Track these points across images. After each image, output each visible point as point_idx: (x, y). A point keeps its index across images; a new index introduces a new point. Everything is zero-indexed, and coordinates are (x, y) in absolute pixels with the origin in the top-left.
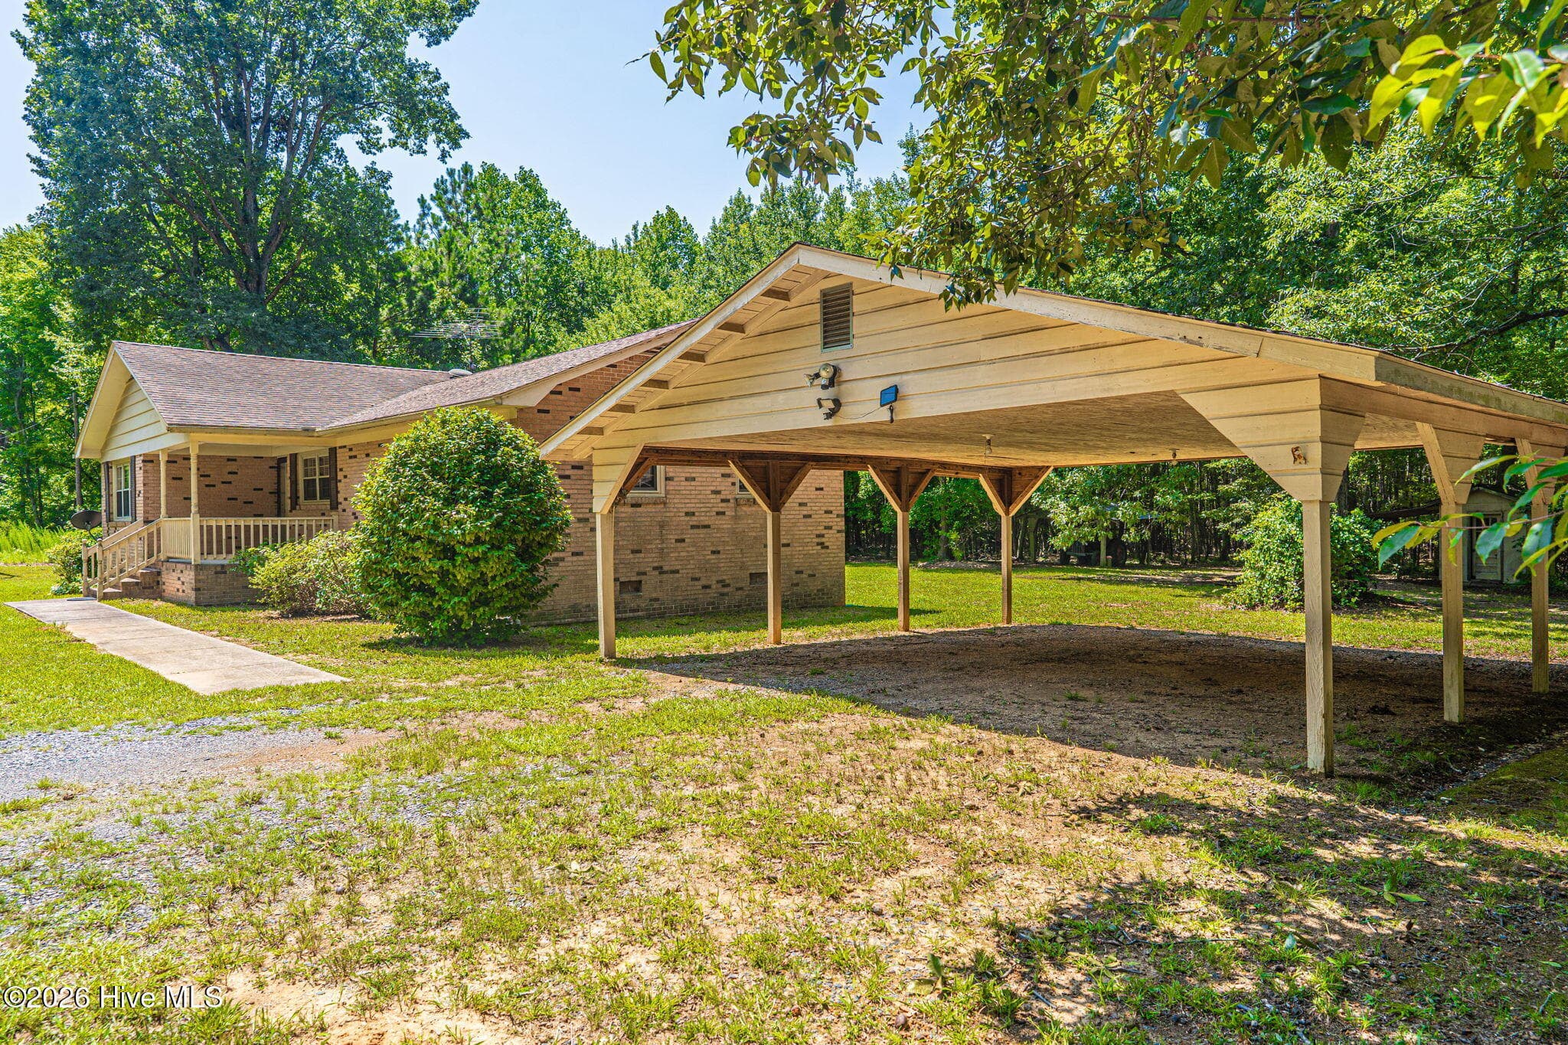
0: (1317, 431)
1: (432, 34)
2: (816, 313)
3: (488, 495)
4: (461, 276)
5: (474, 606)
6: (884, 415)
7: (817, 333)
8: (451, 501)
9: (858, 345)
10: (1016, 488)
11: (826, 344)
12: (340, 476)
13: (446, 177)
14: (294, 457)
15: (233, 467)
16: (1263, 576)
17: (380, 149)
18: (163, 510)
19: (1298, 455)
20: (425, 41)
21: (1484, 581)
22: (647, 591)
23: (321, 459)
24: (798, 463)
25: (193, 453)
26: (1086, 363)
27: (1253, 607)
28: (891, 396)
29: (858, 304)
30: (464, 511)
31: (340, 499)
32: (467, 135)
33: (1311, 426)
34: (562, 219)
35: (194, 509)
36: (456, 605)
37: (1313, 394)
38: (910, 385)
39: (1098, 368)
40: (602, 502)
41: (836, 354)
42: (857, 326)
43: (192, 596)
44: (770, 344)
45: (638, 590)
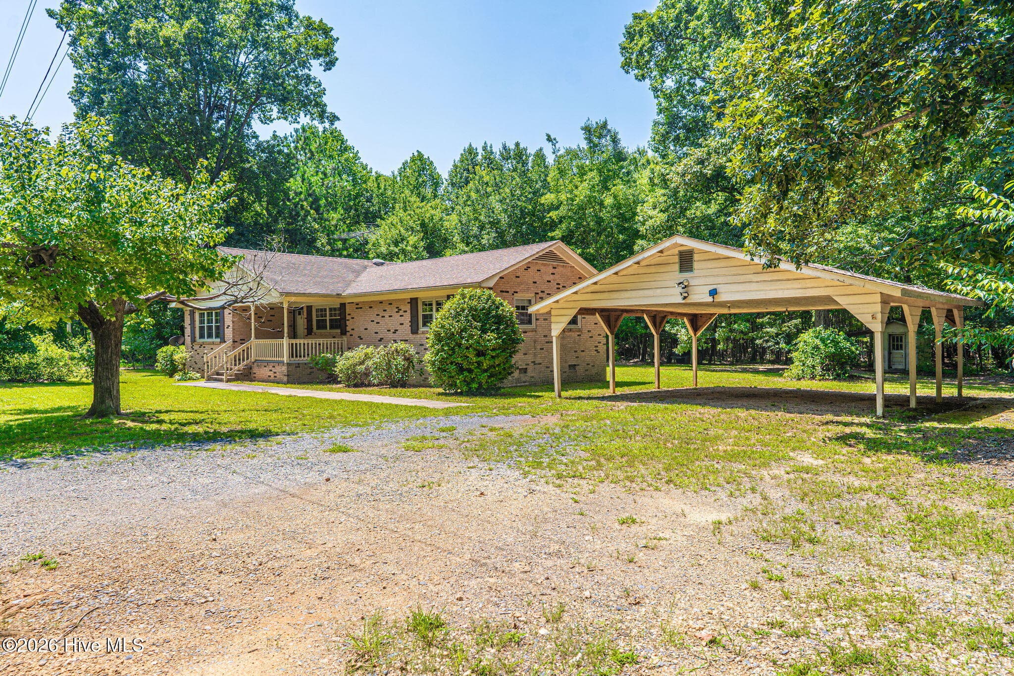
0: (880, 309)
1: (327, 64)
2: (676, 259)
3: (498, 329)
4: (310, 195)
5: (489, 377)
6: (710, 299)
7: (677, 267)
8: (484, 331)
9: (696, 272)
10: (699, 323)
11: (681, 271)
12: (348, 317)
13: (294, 133)
14: (309, 308)
15: (272, 312)
16: (804, 365)
17: (271, 121)
18: (253, 335)
19: (873, 317)
20: (323, 68)
21: (896, 369)
22: (530, 373)
23: (331, 309)
24: (619, 313)
25: (285, 306)
26: (796, 284)
27: (799, 379)
28: (713, 293)
29: (696, 257)
30: (491, 336)
31: (348, 329)
32: (338, 119)
33: (878, 308)
34: (356, 157)
35: (286, 335)
36: (484, 377)
37: (878, 298)
38: (720, 289)
39: (800, 286)
40: (556, 331)
41: (686, 275)
42: (696, 265)
43: (285, 379)
44: (652, 269)
45: (525, 372)
